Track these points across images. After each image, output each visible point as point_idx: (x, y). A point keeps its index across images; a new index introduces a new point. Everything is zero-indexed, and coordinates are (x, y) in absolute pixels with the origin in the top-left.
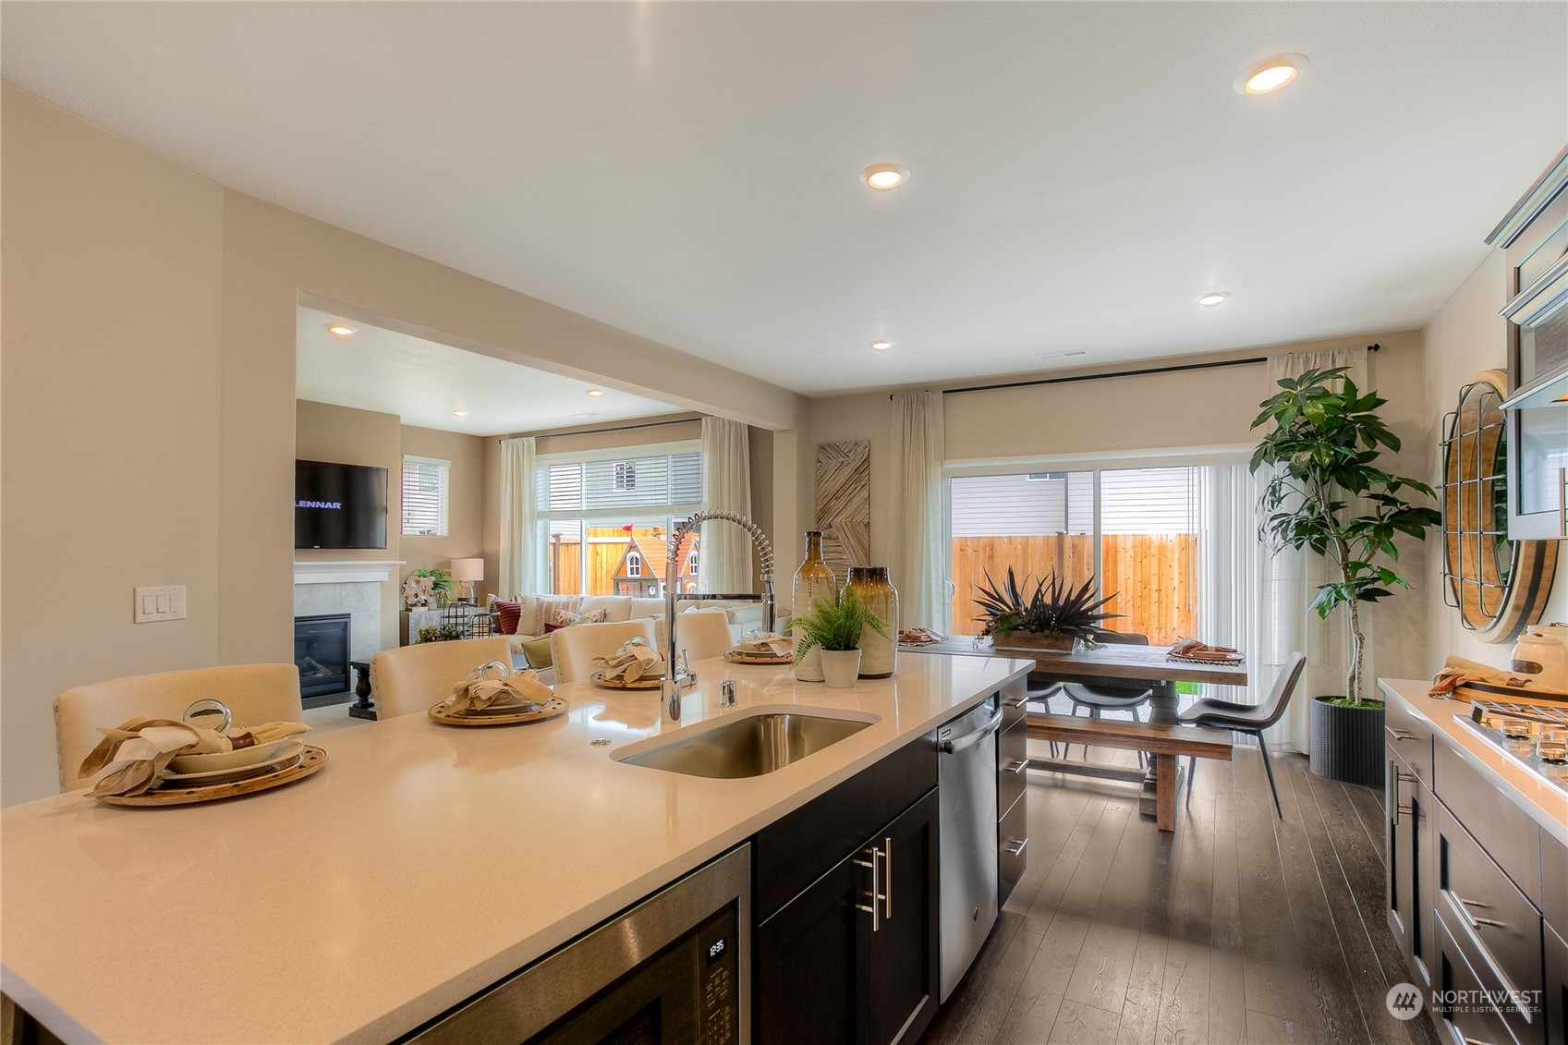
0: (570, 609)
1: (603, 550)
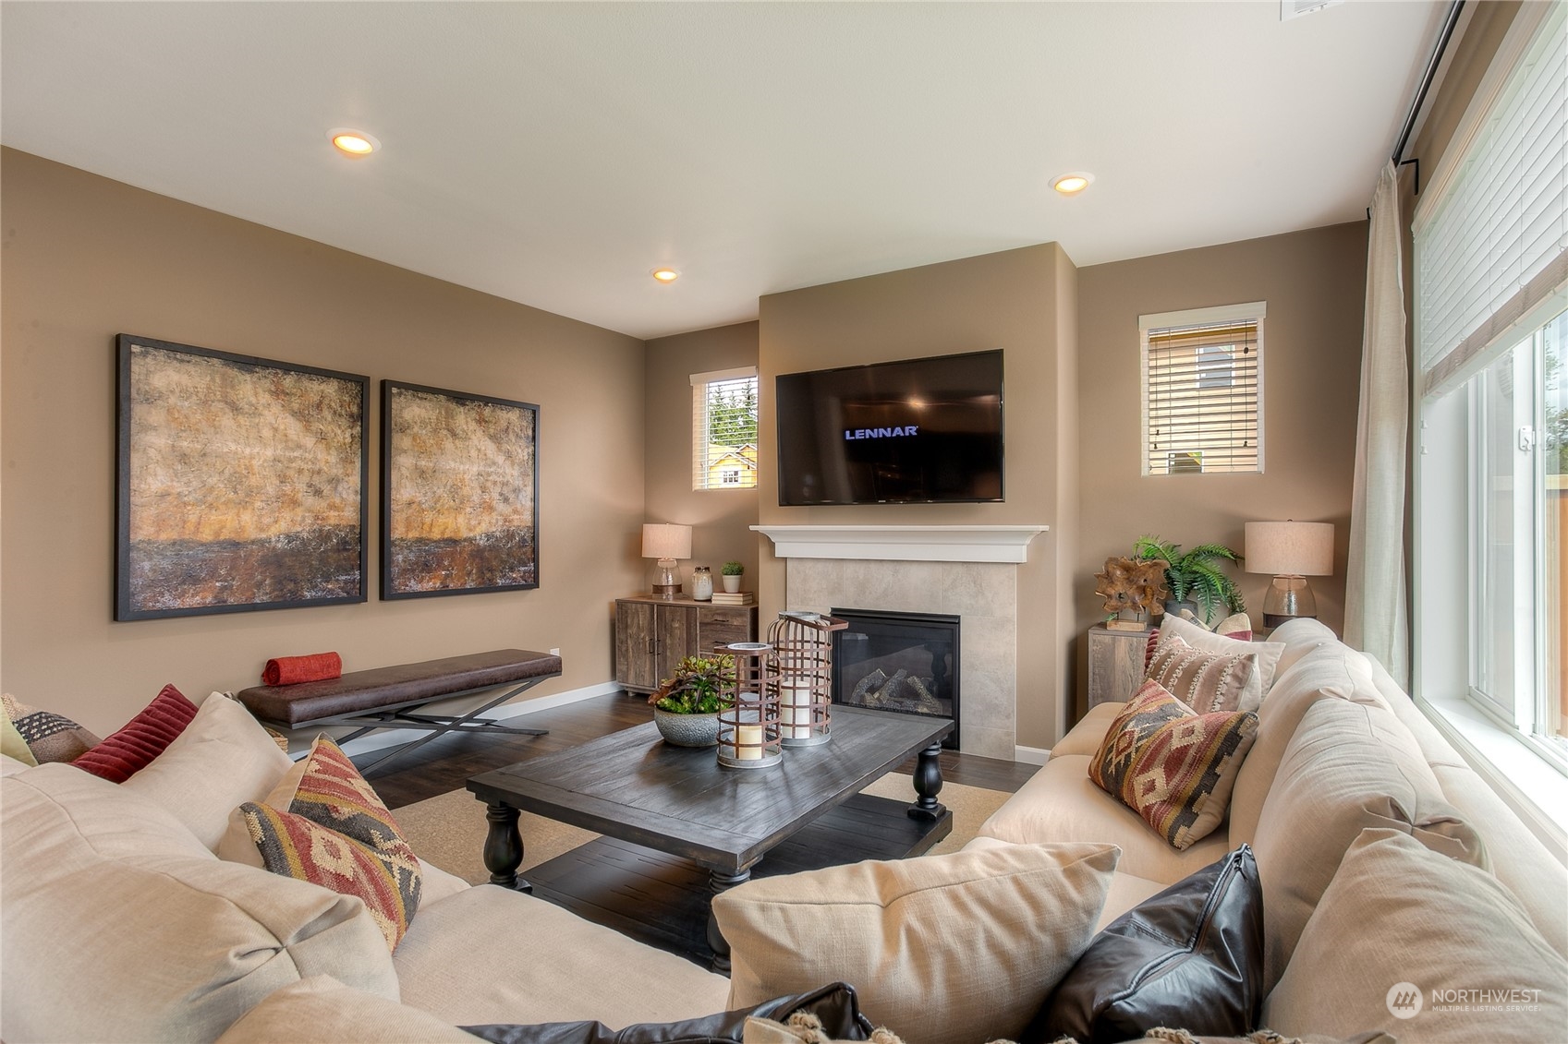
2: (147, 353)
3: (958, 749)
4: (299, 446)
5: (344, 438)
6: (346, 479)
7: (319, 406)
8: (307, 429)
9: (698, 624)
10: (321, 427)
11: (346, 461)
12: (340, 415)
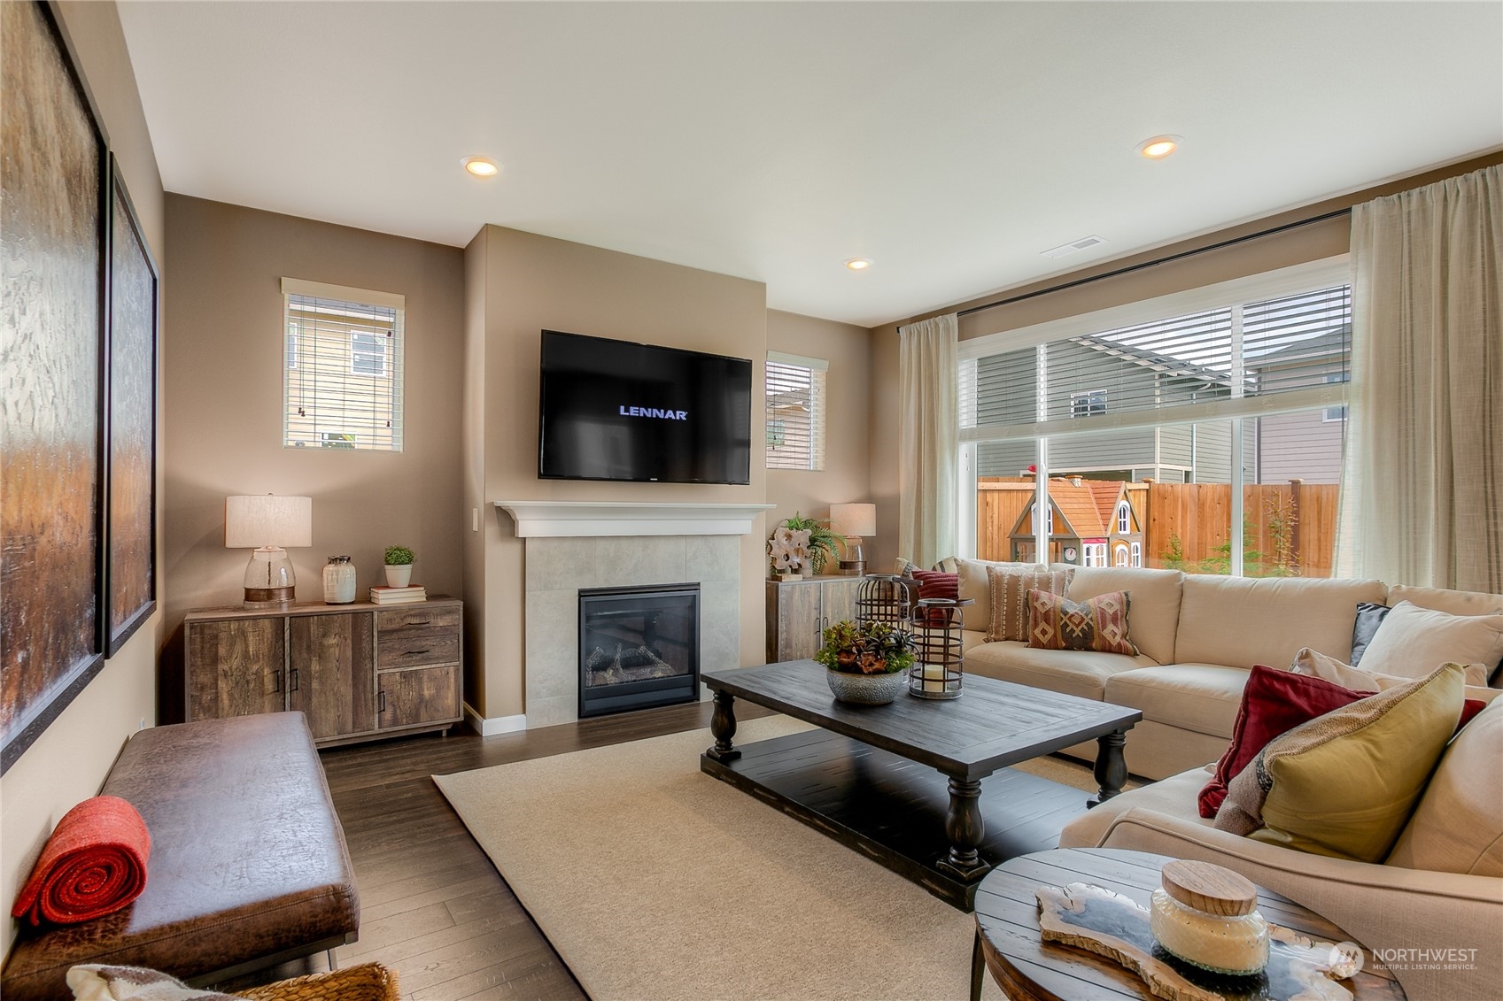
0: (1053, 590)
1: (994, 499)
3: (698, 700)
9: (375, 634)
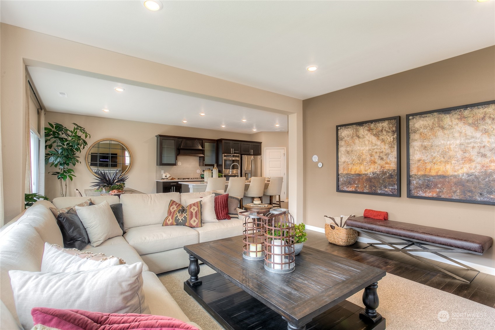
2: (341, 128)
4: (376, 145)
5: (390, 140)
6: (392, 153)
7: (382, 131)
8: (378, 139)
10: (383, 137)
11: (391, 147)
12: (389, 132)
